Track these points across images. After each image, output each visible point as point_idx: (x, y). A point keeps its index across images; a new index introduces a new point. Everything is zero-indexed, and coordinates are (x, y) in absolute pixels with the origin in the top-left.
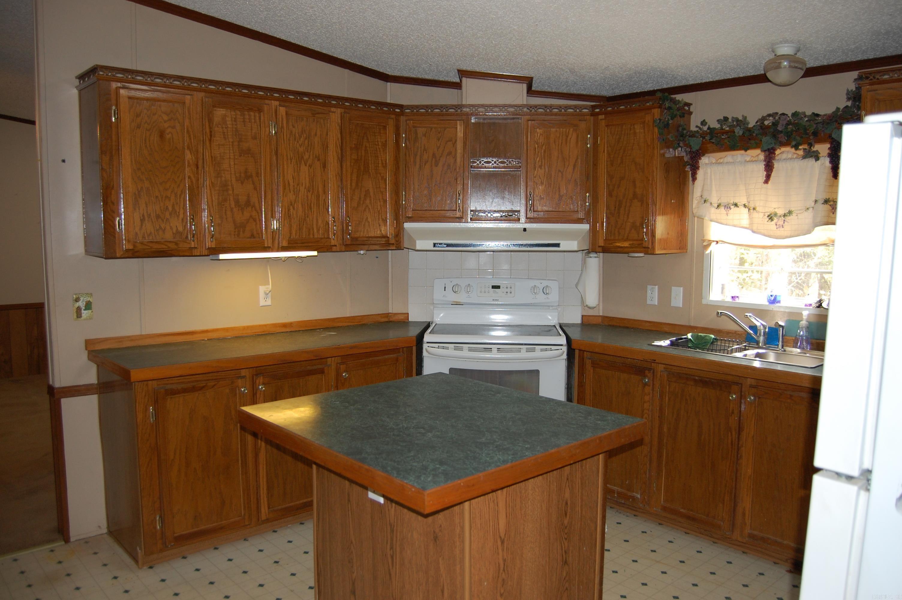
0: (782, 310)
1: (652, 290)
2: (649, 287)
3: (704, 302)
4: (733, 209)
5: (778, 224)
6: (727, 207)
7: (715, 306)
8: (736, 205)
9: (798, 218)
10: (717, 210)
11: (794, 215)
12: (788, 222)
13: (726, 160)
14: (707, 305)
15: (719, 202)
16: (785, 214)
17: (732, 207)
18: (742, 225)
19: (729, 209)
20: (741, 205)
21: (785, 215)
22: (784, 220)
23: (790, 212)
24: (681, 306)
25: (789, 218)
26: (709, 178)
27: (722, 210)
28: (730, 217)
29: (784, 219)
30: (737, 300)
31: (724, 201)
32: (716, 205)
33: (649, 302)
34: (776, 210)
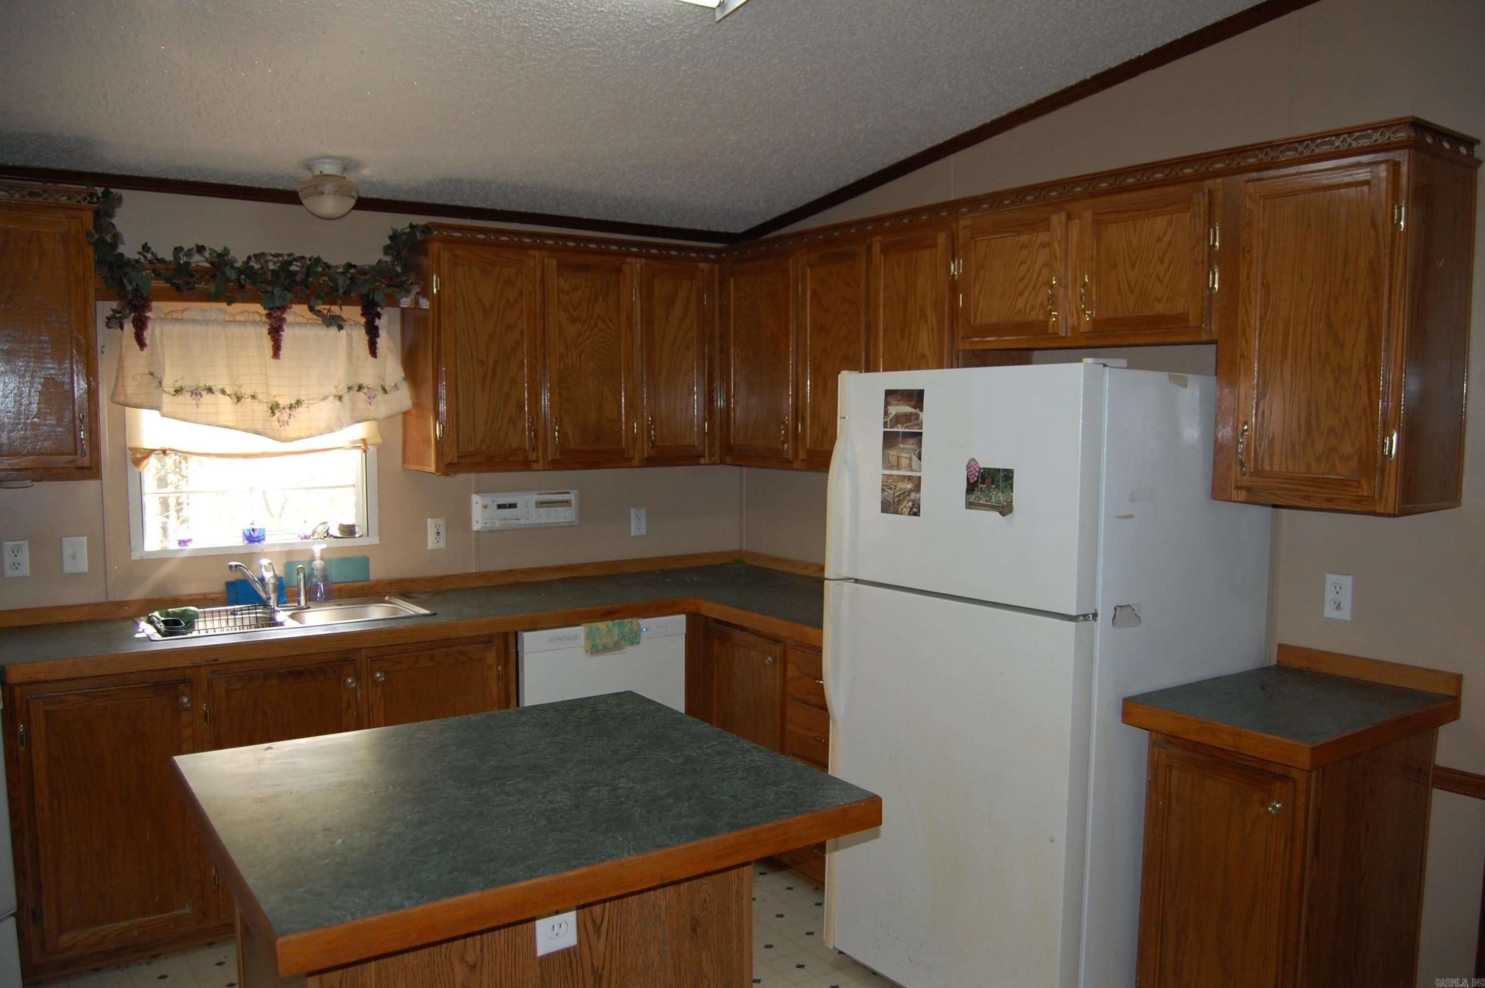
0: (278, 549)
1: (16, 552)
2: (9, 545)
3: (135, 556)
4: (207, 397)
5: (281, 419)
6: (196, 393)
7: (159, 560)
8: (210, 390)
9: (309, 412)
10: (175, 398)
11: (304, 405)
12: (295, 417)
13: (188, 315)
14: (142, 561)
15: (179, 384)
16: (291, 405)
17: (204, 393)
18: (219, 423)
19: (199, 397)
20: (217, 391)
21: (291, 407)
22: (290, 414)
23: (299, 403)
24: (87, 570)
25: (298, 410)
26: (158, 343)
27: (186, 398)
28: (202, 409)
29: (290, 412)
30: (191, 546)
31: (189, 383)
32: (172, 390)
33: (9, 573)
34: (277, 399)
